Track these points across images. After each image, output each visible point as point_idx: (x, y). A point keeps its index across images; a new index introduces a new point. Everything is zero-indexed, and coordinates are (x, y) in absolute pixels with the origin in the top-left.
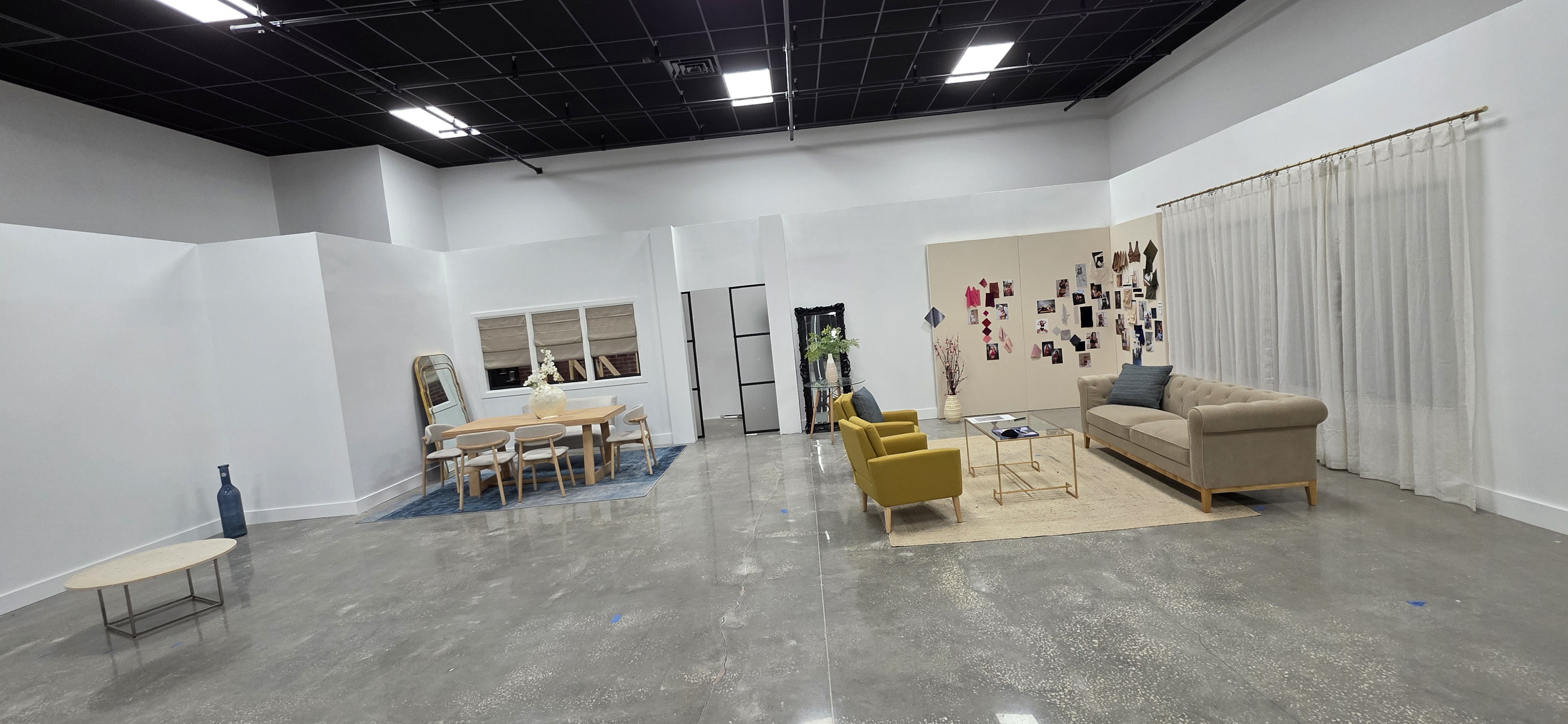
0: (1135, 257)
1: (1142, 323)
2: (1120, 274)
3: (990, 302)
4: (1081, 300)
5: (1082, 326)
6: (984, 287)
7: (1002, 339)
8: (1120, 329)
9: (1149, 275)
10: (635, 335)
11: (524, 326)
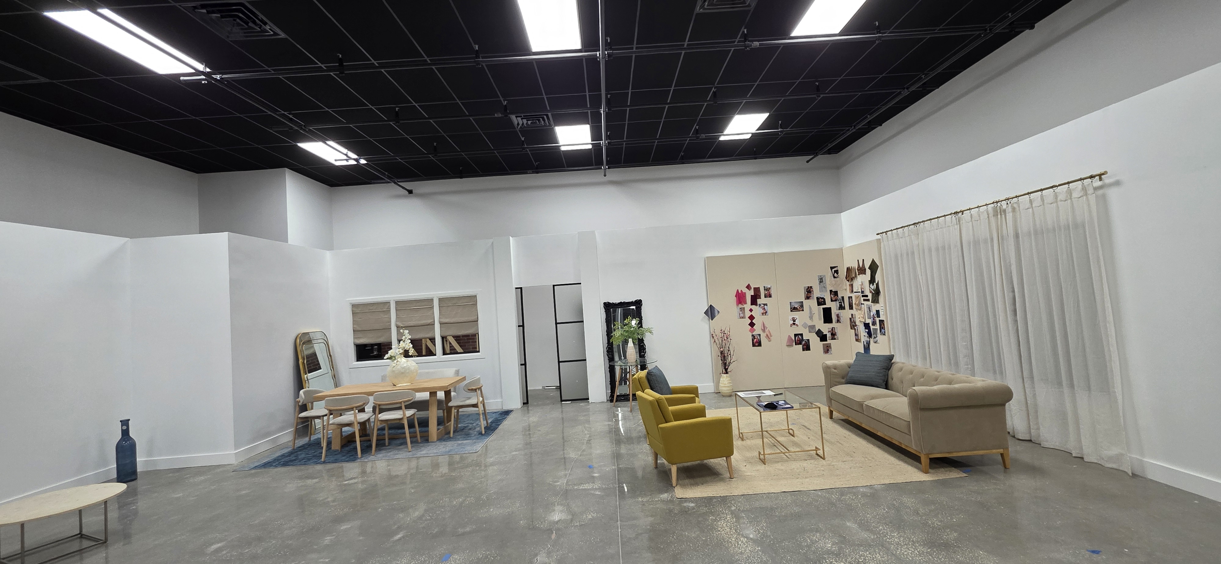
0: (862, 271)
1: (869, 321)
2: (851, 283)
3: (754, 301)
4: (823, 303)
5: (824, 323)
6: (749, 290)
7: (764, 331)
8: (853, 326)
9: (873, 285)
10: (477, 320)
11: (389, 311)
